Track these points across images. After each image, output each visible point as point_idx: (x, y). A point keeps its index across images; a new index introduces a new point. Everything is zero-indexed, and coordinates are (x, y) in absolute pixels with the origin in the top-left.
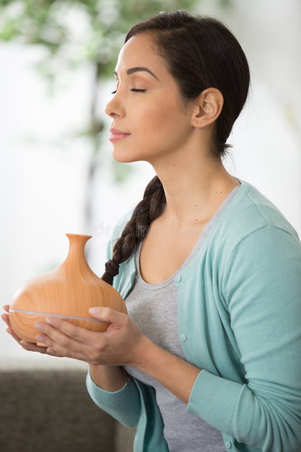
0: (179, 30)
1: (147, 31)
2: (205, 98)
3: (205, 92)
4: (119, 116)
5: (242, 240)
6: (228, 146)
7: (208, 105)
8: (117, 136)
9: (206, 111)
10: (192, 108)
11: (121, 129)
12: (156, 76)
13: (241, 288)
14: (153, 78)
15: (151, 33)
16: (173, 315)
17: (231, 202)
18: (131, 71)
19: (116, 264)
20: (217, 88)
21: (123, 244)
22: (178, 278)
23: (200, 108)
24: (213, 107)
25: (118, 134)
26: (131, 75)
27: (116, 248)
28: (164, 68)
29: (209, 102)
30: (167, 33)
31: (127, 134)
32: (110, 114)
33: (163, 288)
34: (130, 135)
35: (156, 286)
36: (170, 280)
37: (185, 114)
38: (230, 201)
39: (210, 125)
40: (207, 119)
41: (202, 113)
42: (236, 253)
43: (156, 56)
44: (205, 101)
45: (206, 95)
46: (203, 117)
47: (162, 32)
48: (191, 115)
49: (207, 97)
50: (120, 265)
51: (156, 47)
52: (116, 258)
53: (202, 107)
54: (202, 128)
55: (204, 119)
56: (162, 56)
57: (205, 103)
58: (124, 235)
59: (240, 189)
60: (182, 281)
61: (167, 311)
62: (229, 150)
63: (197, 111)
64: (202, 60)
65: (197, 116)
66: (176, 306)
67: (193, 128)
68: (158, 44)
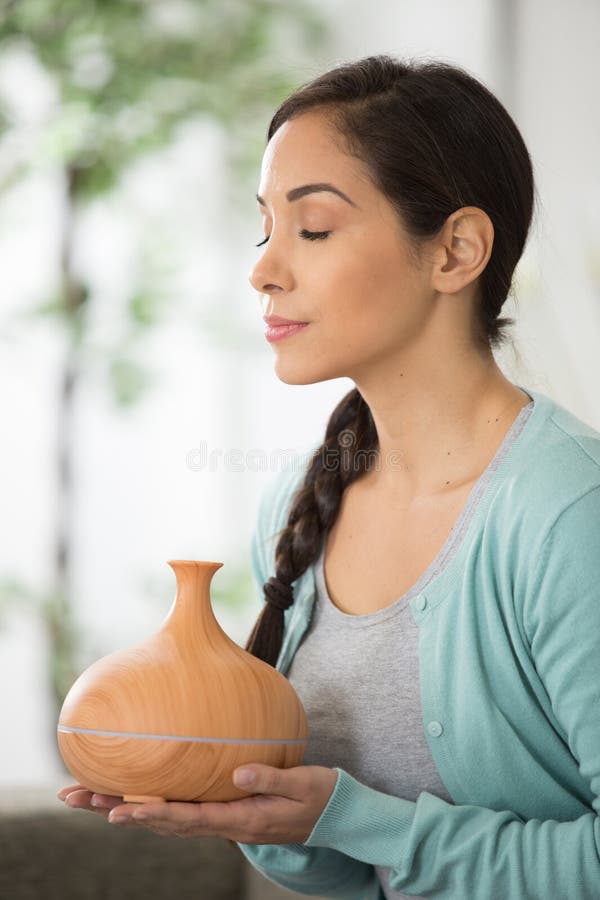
0: (383, 98)
1: (317, 107)
2: (455, 229)
3: (453, 217)
4: (281, 288)
5: (561, 515)
6: (503, 322)
7: (462, 244)
8: (282, 331)
9: (460, 255)
10: (432, 254)
11: (289, 314)
12: (351, 199)
13: (570, 618)
14: (346, 204)
15: (325, 110)
16: (410, 677)
17: (520, 437)
18: (296, 195)
19: (284, 583)
20: (479, 207)
21: (292, 540)
22: (418, 601)
23: (447, 251)
24: (474, 246)
25: (283, 325)
26: (296, 203)
27: (280, 550)
28: (364, 180)
29: (463, 237)
30: (359, 107)
31: (303, 324)
32: (261, 287)
33: (384, 621)
34: (309, 326)
35: (366, 618)
36: (398, 604)
37: (419, 269)
38: (516, 436)
39: (472, 283)
40: (464, 273)
41: (452, 262)
42: (550, 544)
43: (345, 158)
44: (455, 235)
45: (456, 223)
46: (457, 270)
47: (349, 106)
48: (431, 269)
49: (459, 227)
50: (293, 584)
51: (342, 139)
52: (283, 571)
53: (450, 248)
54: (455, 294)
55: (459, 274)
56: (356, 156)
57: (455, 241)
58: (292, 522)
59: (533, 410)
60: (429, 608)
61: (395, 671)
62: (506, 330)
63: (443, 260)
64: (441, 155)
65: (445, 269)
66: (417, 659)
67: (437, 294)
68: (344, 132)
